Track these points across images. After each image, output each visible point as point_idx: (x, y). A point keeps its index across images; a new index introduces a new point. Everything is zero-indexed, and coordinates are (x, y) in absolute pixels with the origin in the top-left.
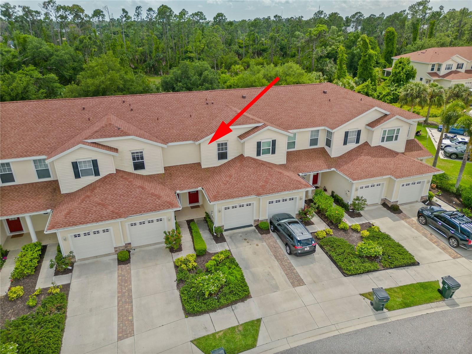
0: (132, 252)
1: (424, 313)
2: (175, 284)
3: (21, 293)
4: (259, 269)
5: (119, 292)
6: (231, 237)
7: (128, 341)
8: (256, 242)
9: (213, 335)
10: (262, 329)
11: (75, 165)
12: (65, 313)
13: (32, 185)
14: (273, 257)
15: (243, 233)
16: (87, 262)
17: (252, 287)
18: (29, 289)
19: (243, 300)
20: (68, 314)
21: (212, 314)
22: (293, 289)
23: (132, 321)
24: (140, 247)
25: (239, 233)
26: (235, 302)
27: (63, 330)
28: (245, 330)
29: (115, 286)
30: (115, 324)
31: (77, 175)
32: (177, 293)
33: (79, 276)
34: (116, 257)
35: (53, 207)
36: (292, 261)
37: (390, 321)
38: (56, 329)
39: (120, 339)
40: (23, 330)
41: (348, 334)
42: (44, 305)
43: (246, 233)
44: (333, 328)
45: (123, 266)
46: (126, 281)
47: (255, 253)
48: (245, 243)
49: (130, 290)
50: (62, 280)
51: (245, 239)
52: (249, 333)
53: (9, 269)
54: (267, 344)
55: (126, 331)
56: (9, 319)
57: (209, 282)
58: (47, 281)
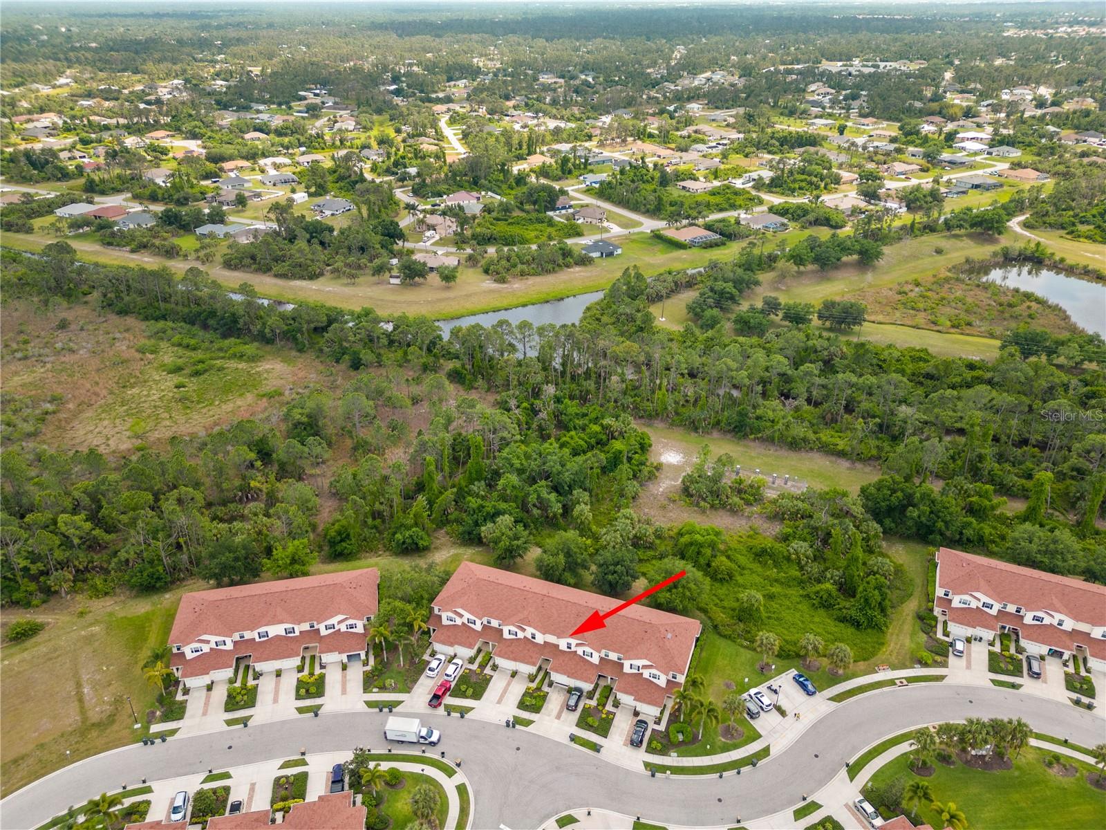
0: (517, 673)
1: (583, 750)
2: (522, 695)
3: (479, 672)
4: (551, 706)
5: (505, 688)
6: (554, 687)
7: (498, 705)
8: (561, 694)
9: (519, 717)
10: (533, 724)
11: (509, 630)
13: (495, 628)
14: (559, 705)
16: (502, 670)
17: (543, 711)
18: (482, 671)
19: (536, 713)
21: (524, 711)
22: (554, 719)
23: (502, 700)
24: (521, 673)
25: (558, 687)
26: (533, 712)
27: (485, 691)
29: (505, 684)
30: (498, 698)
32: (520, 698)
33: (497, 674)
34: (511, 672)
35: (498, 642)
36: (564, 710)
37: (569, 745)
39: (497, 703)
40: (476, 686)
41: (554, 740)
42: (483, 681)
43: (561, 688)
44: (552, 736)
45: (511, 678)
46: (509, 685)
47: (556, 699)
48: (557, 693)
49: (508, 689)
50: (492, 673)
51: (558, 691)
52: (528, 723)
53: (479, 659)
54: (531, 729)
55: (499, 702)
56: (473, 680)
57: (528, 701)
58: (488, 671)
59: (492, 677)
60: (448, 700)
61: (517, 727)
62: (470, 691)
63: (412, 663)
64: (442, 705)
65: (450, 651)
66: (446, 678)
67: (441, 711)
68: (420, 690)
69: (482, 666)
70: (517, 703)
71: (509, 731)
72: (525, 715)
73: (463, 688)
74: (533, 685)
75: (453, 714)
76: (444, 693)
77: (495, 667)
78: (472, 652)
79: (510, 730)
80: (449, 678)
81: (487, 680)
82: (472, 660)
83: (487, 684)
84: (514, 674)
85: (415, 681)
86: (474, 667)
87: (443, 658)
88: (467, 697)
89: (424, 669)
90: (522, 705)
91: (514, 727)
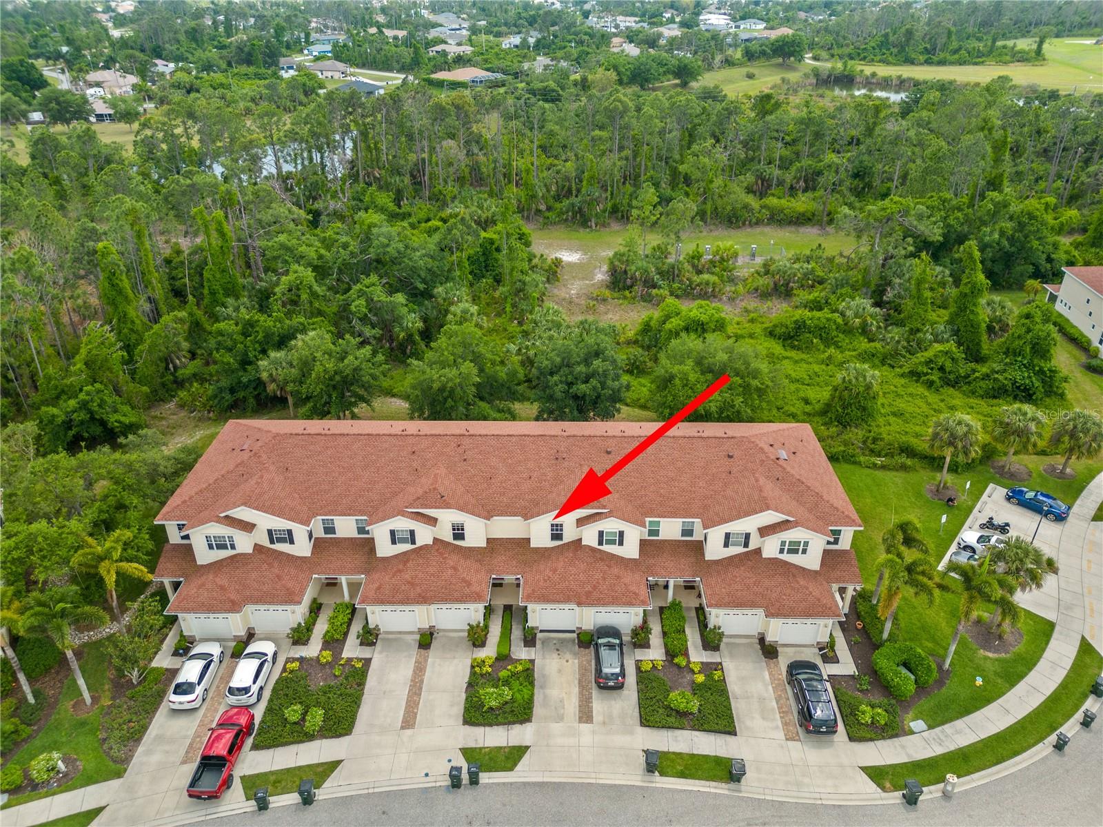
0: (435, 635)
1: (696, 789)
2: (465, 685)
3: (330, 659)
4: (554, 692)
5: (412, 681)
6: (543, 643)
7: (408, 732)
8: (568, 656)
9: (481, 749)
10: (527, 756)
11: (392, 533)
12: (363, 689)
13: (351, 540)
14: (577, 682)
15: (559, 639)
16: (390, 636)
17: (538, 710)
18: (337, 655)
19: (522, 722)
20: (366, 691)
21: (487, 729)
22: (576, 725)
23: (416, 714)
24: (444, 630)
25: (554, 639)
26: (514, 723)
27: (359, 707)
28: (510, 753)
29: (410, 673)
30: (402, 713)
31: (394, 542)
32: (464, 696)
33: (381, 652)
34: (418, 637)
35: (367, 572)
36: (595, 692)
37: (654, 785)
38: (353, 705)
39: (402, 728)
40: (329, 698)
41: (603, 786)
42: (346, 678)
43: (563, 641)
44: (593, 775)
45: (422, 651)
46: (421, 671)
47: (559, 671)
48: (555, 655)
49: (422, 681)
50: (365, 653)
51: (558, 650)
52: (512, 756)
53: (321, 627)
54: (524, 772)
55: (409, 722)
56: (318, 682)
57: (492, 696)
58: (352, 649)
59: (367, 662)
60: (252, 762)
61: (485, 778)
62: (317, 717)
63: (121, 685)
64: (237, 785)
65: (234, 625)
66: (232, 700)
67: (236, 801)
68: (156, 758)
69: (334, 643)
70: (459, 709)
71: (466, 800)
72: (494, 737)
73: (293, 713)
74: (488, 652)
75: (277, 801)
76: (235, 747)
77: (370, 637)
78: (296, 614)
79: (466, 794)
80: (244, 699)
81: (358, 674)
82: (300, 636)
83: (361, 684)
84: (426, 640)
85: (135, 736)
86: (312, 650)
87: (215, 650)
88: (309, 737)
89: (161, 695)
90: (476, 713)
91: (474, 781)
